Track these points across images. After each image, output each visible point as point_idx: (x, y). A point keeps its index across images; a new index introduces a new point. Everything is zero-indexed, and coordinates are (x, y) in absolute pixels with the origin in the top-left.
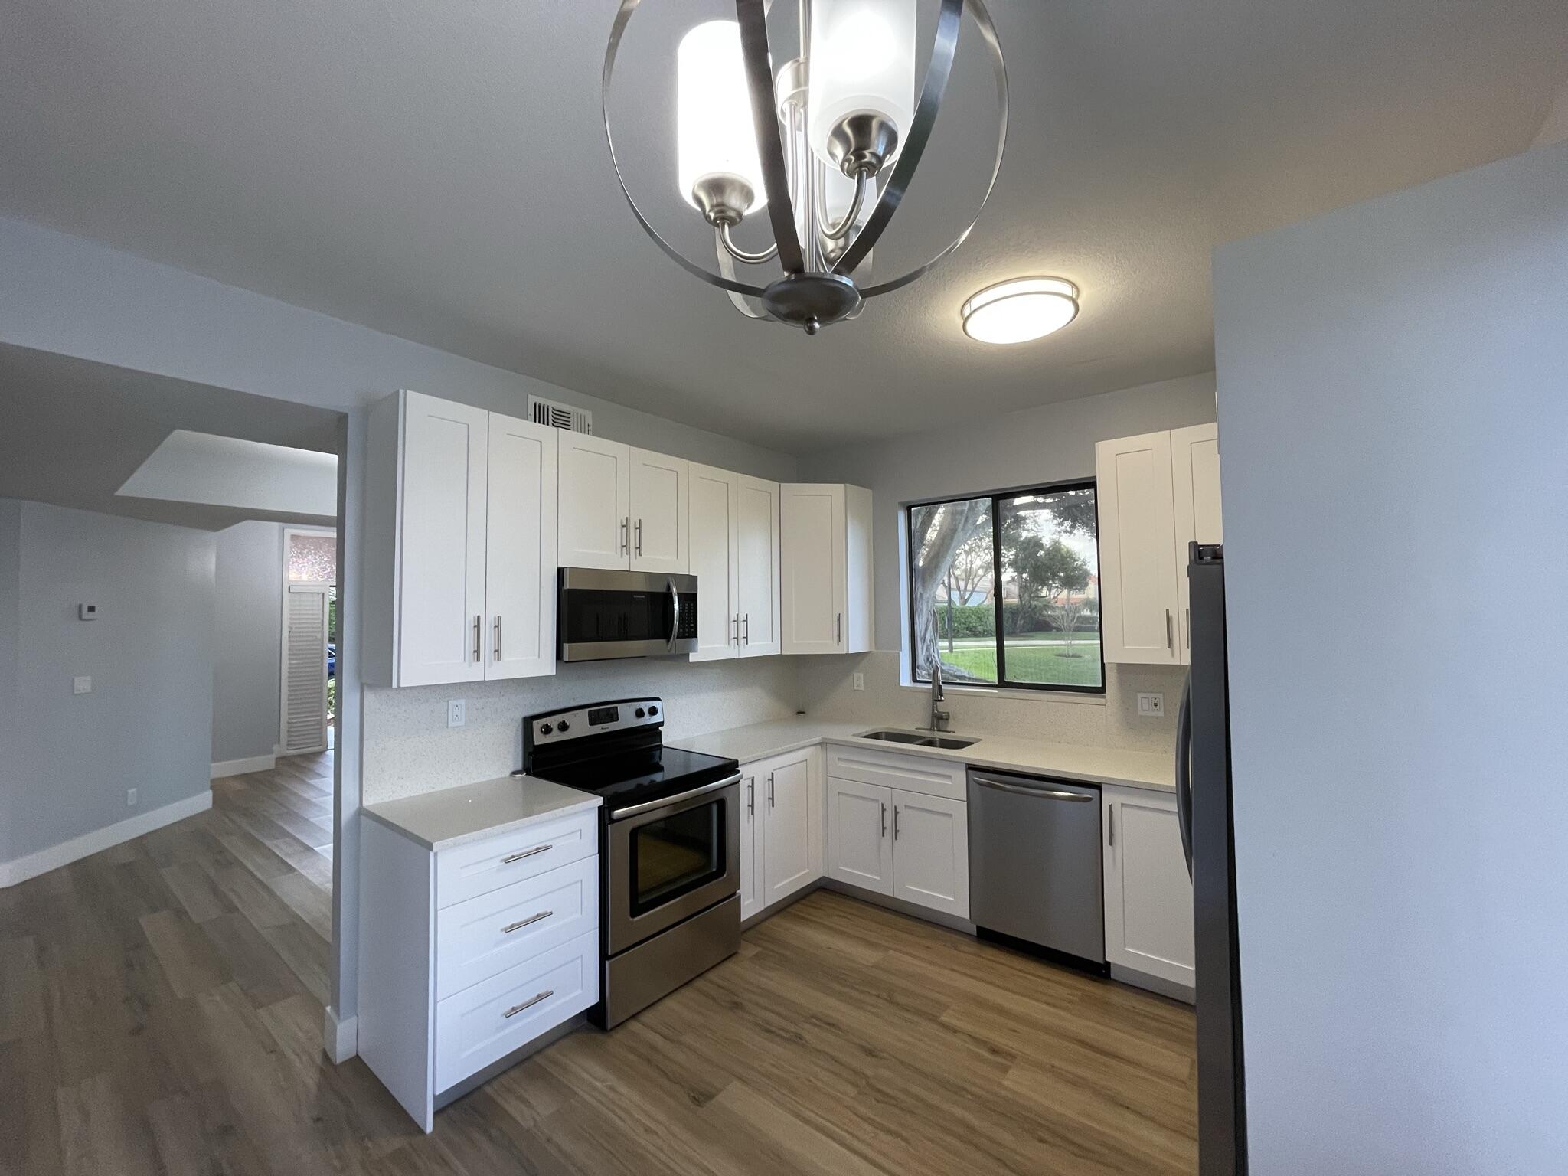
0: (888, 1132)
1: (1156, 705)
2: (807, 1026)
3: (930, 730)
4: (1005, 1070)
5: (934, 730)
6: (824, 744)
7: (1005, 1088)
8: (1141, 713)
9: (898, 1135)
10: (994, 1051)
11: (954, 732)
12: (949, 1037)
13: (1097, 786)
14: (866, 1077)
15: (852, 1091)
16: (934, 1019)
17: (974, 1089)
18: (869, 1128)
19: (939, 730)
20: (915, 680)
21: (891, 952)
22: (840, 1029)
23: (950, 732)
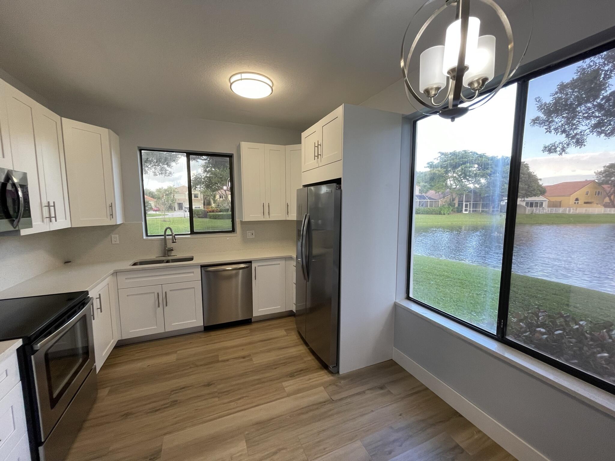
0: (240, 399)
1: (252, 234)
2: (172, 396)
3: (164, 256)
4: (251, 360)
5: (166, 256)
6: (116, 273)
7: (257, 364)
8: (248, 237)
9: (243, 397)
10: (244, 357)
11: (176, 256)
12: (227, 363)
13: (250, 262)
14: (216, 392)
15: (217, 399)
16: (218, 361)
17: (249, 370)
18: (233, 403)
19: (168, 256)
20: (147, 235)
21: (178, 352)
22: (188, 387)
23: (174, 256)
